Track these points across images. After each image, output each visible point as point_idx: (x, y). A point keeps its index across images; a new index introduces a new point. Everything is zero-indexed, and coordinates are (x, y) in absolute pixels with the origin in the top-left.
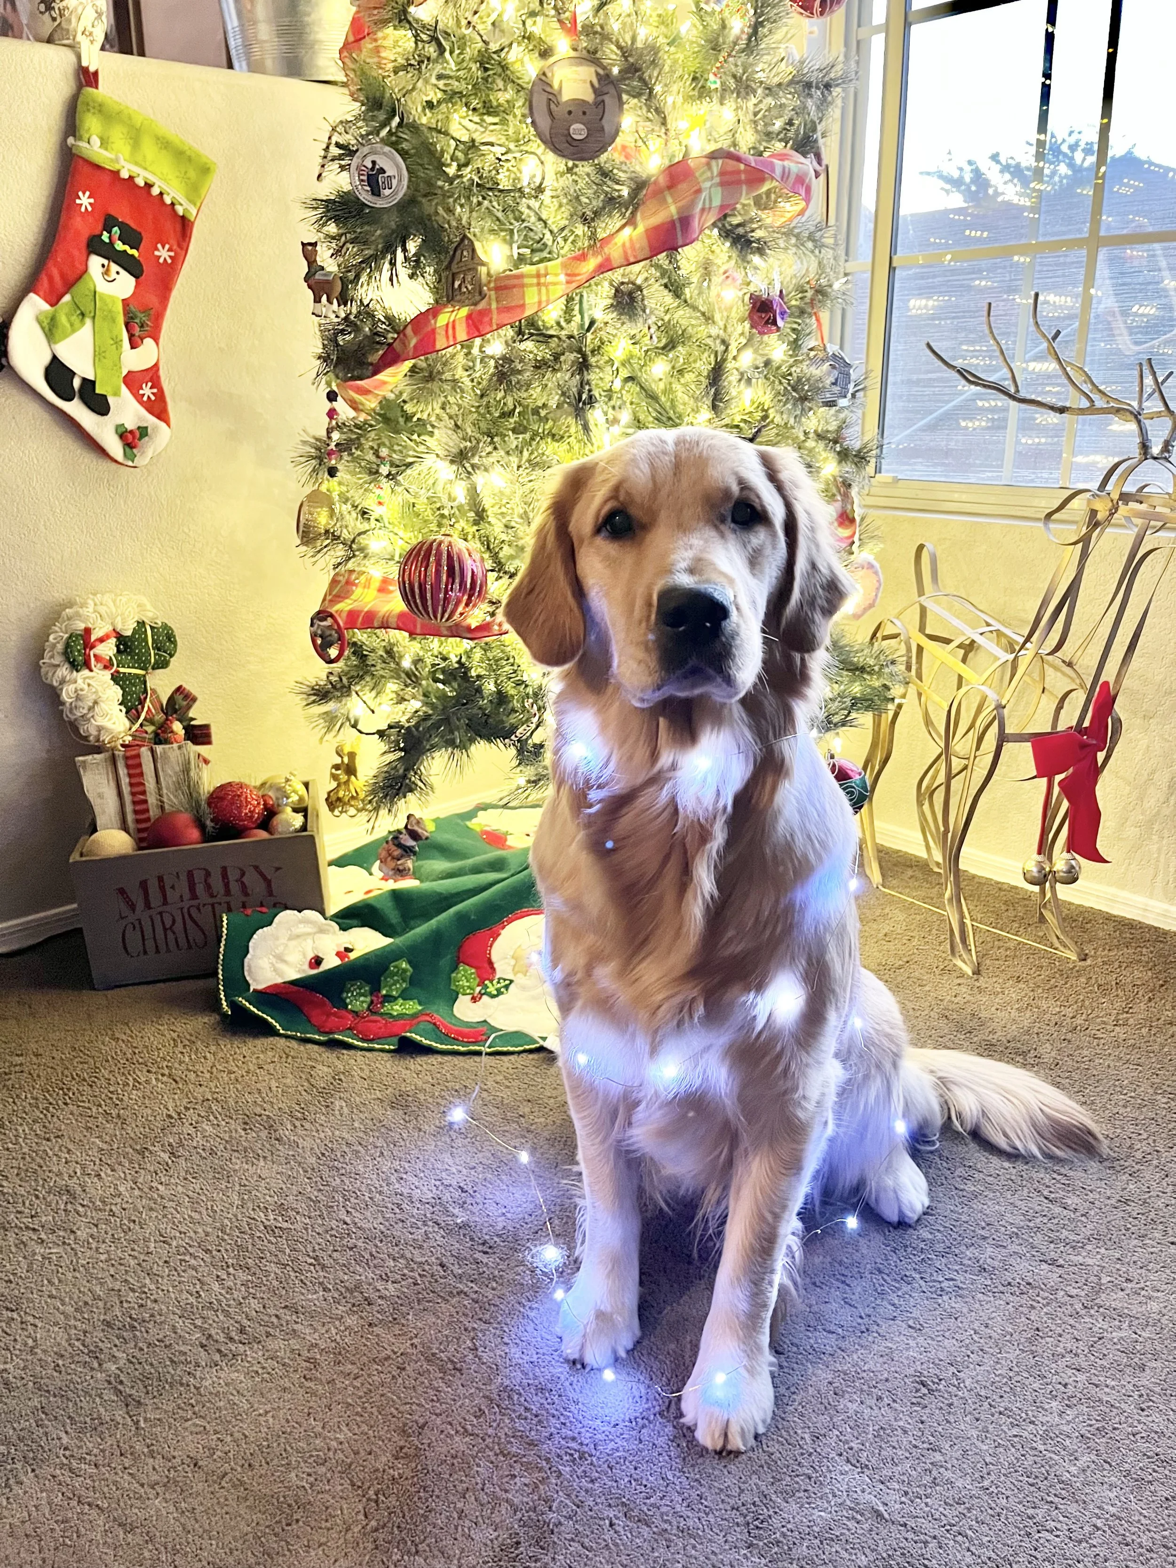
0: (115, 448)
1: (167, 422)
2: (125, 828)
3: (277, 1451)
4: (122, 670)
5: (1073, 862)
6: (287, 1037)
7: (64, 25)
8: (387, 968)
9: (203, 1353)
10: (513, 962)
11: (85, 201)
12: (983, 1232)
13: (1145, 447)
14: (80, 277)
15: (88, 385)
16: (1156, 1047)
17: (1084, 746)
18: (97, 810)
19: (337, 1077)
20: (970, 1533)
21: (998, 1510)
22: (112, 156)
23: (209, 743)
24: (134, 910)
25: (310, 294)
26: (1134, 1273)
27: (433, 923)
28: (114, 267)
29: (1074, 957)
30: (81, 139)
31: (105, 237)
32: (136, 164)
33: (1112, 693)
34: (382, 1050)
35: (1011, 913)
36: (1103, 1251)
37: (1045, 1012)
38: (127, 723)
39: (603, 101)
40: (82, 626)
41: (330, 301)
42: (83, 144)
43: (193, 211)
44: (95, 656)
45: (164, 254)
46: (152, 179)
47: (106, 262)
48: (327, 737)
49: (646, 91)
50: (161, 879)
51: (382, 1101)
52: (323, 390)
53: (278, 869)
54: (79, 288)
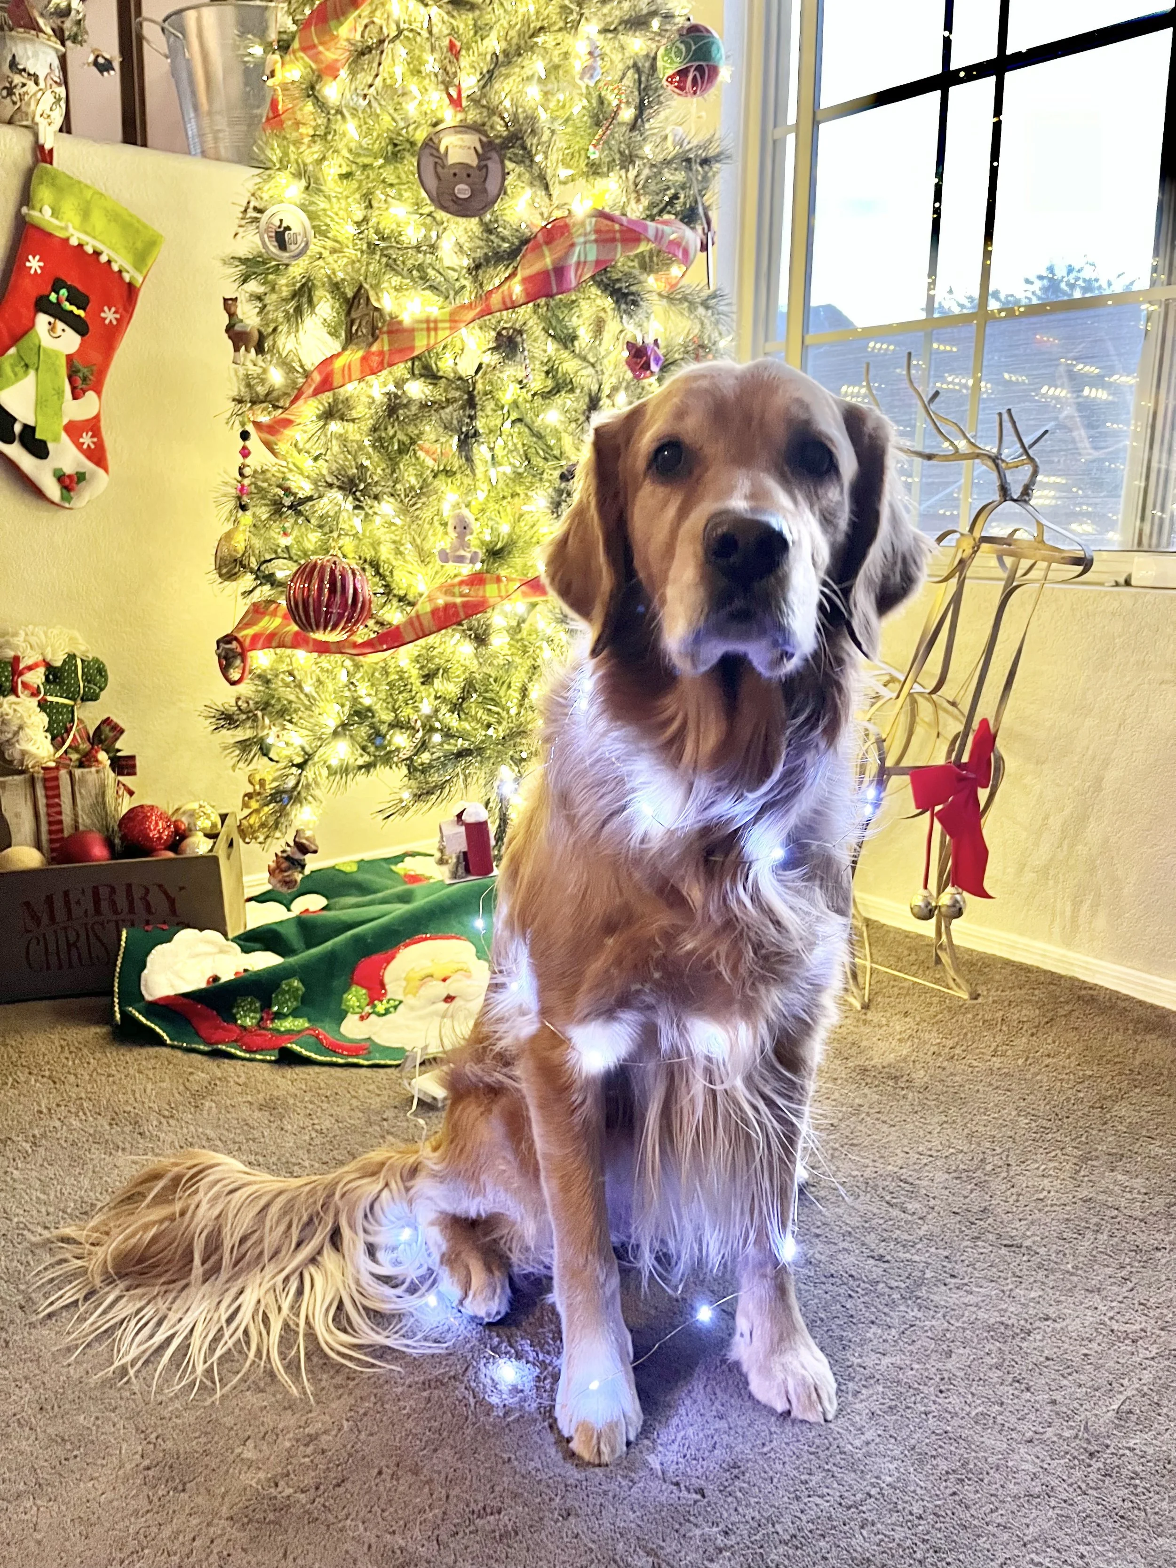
0: (53, 490)
1: (106, 470)
2: (38, 846)
3: (71, 1397)
4: (49, 698)
5: (958, 897)
6: (173, 1047)
7: (24, 108)
8: (278, 986)
9: (20, 1313)
10: (404, 984)
11: (34, 264)
12: (818, 1231)
13: (1004, 491)
14: (26, 332)
15: (29, 430)
16: (1029, 1076)
17: (963, 779)
18: (12, 828)
19: (212, 1082)
20: (739, 1494)
21: (771, 1473)
22: (62, 224)
23: (134, 773)
24: (39, 925)
25: (230, 343)
26: (960, 1269)
27: (329, 944)
28: (60, 325)
29: (965, 996)
30: (33, 208)
31: (53, 297)
32: (86, 233)
33: (992, 730)
34: (263, 1061)
35: (913, 957)
36: (933, 1250)
37: (925, 1043)
38: (51, 749)
39: (486, 166)
40: (11, 654)
41: (247, 350)
42: (35, 213)
43: (139, 279)
44: (23, 683)
45: (109, 315)
46: (100, 247)
47: (52, 320)
48: (241, 764)
49: (526, 160)
50: (66, 894)
51: (251, 1103)
52: (238, 429)
53: (181, 888)
54: (24, 342)
